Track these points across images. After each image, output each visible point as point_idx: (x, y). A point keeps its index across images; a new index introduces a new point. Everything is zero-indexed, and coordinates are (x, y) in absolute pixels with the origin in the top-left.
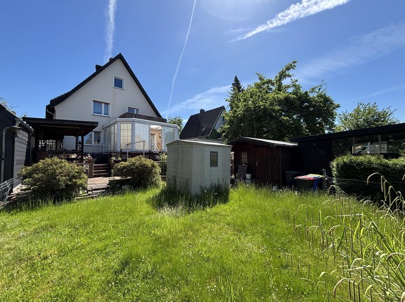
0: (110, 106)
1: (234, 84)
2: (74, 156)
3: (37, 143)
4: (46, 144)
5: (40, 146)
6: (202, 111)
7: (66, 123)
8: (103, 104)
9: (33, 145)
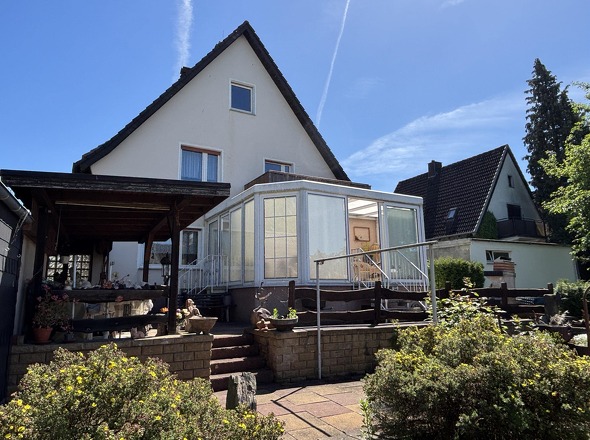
0: (222, 161)
1: (535, 82)
2: (143, 309)
3: (40, 264)
4: (66, 266)
5: (51, 273)
6: (435, 166)
7: (131, 188)
8: (205, 155)
9: (26, 272)
